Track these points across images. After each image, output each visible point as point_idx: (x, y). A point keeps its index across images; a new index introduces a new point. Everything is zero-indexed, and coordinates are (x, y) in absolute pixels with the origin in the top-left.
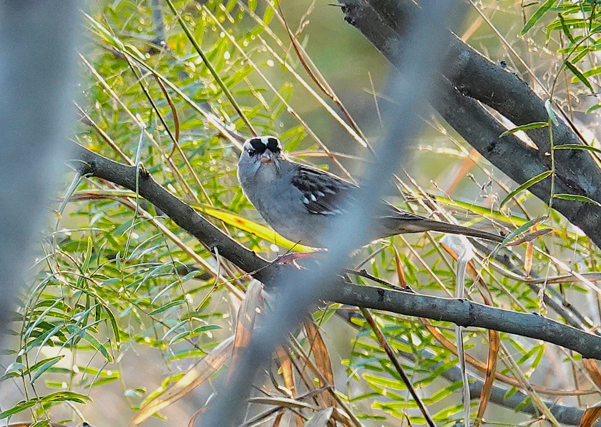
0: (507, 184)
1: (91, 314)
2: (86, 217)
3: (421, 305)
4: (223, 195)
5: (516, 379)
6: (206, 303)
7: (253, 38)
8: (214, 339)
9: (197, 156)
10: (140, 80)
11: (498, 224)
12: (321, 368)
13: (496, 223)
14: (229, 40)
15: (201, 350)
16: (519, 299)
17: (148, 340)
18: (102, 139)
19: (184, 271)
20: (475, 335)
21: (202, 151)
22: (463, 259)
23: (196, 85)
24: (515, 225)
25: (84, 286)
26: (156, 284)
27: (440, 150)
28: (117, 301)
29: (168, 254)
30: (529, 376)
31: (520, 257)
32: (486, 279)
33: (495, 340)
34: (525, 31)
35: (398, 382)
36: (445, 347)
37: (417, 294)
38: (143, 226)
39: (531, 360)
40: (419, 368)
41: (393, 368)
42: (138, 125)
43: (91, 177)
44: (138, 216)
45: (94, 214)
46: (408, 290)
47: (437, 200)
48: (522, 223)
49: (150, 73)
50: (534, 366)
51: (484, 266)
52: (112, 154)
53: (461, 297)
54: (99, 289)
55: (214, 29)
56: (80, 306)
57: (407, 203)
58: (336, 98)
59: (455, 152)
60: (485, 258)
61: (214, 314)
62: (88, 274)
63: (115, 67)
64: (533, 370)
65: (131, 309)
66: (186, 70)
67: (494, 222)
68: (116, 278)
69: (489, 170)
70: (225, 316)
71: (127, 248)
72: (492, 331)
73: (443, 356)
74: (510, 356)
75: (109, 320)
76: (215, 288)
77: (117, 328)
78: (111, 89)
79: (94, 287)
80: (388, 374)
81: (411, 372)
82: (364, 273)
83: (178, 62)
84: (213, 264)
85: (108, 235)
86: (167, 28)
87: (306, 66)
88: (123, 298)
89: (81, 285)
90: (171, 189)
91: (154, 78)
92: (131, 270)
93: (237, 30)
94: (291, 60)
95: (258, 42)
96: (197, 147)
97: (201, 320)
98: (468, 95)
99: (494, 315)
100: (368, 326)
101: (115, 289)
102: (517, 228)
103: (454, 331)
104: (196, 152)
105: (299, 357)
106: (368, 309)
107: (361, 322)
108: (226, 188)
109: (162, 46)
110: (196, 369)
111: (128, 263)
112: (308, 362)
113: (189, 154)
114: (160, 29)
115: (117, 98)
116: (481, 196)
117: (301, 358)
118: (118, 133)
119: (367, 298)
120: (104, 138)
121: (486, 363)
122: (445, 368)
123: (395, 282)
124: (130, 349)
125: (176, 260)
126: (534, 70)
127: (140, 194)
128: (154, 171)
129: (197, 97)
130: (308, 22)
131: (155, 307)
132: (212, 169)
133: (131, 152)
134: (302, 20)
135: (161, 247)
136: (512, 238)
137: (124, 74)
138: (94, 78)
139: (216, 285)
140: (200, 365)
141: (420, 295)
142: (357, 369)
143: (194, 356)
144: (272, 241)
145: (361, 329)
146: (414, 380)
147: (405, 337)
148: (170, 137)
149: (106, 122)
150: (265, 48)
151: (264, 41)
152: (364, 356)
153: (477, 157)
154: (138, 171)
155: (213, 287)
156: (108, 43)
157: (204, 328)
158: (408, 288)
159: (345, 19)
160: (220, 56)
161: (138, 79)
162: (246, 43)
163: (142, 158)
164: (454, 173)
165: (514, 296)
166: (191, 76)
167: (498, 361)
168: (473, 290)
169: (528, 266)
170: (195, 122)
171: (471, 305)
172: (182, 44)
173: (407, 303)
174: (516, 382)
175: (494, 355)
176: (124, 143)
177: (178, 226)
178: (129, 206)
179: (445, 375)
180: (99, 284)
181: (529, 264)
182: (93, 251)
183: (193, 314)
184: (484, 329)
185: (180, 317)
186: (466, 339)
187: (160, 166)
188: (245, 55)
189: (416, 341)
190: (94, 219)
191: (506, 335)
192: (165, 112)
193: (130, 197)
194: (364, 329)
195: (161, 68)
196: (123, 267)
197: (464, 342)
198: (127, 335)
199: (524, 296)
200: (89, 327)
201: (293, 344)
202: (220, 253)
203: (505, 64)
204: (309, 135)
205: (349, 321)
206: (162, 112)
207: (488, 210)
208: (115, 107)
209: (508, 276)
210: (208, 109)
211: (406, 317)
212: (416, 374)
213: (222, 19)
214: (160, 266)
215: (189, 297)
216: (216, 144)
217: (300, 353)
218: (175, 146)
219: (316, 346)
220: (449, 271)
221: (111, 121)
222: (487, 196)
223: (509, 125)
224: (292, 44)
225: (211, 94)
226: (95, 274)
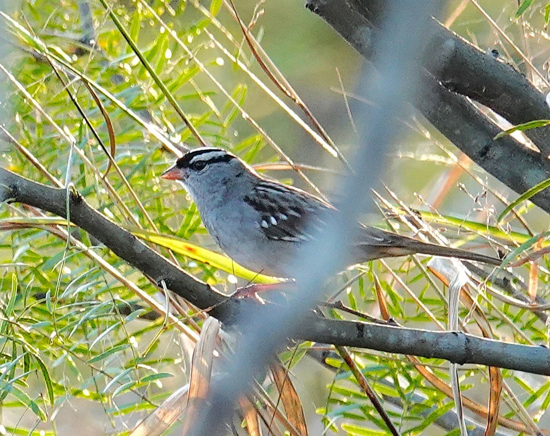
0: (504, 194)
1: (19, 364)
2: (9, 250)
3: (408, 341)
4: (169, 219)
5: (523, 423)
6: (154, 346)
7: (198, 32)
8: (164, 389)
9: (136, 175)
10: (67, 86)
11: (496, 242)
12: (293, 419)
13: (493, 240)
14: (170, 36)
15: (149, 402)
16: (523, 329)
17: (86, 392)
18: (24, 158)
19: (126, 311)
20: (472, 374)
21: (143, 168)
22: (455, 285)
23: (133, 90)
24: (515, 242)
25: (9, 331)
26: (94, 327)
27: (424, 158)
28: (49, 348)
29: (107, 290)
30: (538, 420)
31: (523, 281)
32: (483, 307)
33: (497, 379)
34: (519, 13)
35: (384, 432)
36: (437, 389)
37: (403, 327)
38: (76, 259)
39: (539, 402)
40: (408, 414)
41: (378, 416)
42: (66, 139)
43: (13, 203)
44: (71, 248)
45: (17, 247)
46: (392, 323)
47: (423, 216)
48: (524, 240)
49: (78, 78)
50: (543, 407)
51: (480, 292)
52: (37, 175)
53: (454, 329)
54: (26, 334)
55: (152, 24)
56: (5, 355)
57: (387, 221)
58: (299, 100)
59: (443, 159)
60: (481, 283)
61: (164, 360)
62: (13, 318)
63: (36, 72)
64: (543, 412)
65: (66, 357)
66: (121, 73)
67: (491, 239)
68: (47, 322)
69: (482, 178)
70: (177, 361)
71: (58, 285)
72: (493, 369)
73: (436, 400)
74: (515, 397)
75: (40, 370)
76: (163, 328)
77: (49, 380)
78: (33, 98)
79: (20, 332)
80: (371, 423)
81: (399, 420)
82: (339, 306)
83: (110, 64)
84: (161, 300)
85: (35, 271)
86: (96, 24)
87: (262, 64)
88: (56, 345)
89: (6, 330)
90: (108, 215)
91: (83, 83)
92: (63, 310)
93: (179, 23)
94: (244, 56)
95: (204, 36)
96: (137, 163)
97: (148, 367)
98: (455, 91)
99: (494, 349)
100: (346, 367)
101: (46, 334)
102: (519, 246)
103: (448, 369)
104: (137, 168)
105: (265, 407)
106: (345, 347)
107: (338, 363)
108: (173, 210)
109: (92, 46)
110: (144, 425)
111: (60, 303)
112: (276, 412)
113: (128, 172)
114: (89, 25)
115: (40, 108)
116: (474, 209)
117: (268, 408)
118: (44, 149)
119: (344, 335)
120: (27, 156)
121: (487, 408)
122: (439, 413)
123: (376, 314)
124: (66, 405)
125: (117, 297)
126: (532, 58)
127: (71, 220)
128: (87, 194)
129: (135, 105)
130: (262, 12)
131: (93, 353)
132: (155, 188)
133: (59, 172)
134: (255, 10)
135: (100, 282)
136: (513, 257)
137: (47, 80)
138: (12, 86)
139: (165, 325)
140: (149, 420)
141: (406, 328)
142: (335, 419)
143: (142, 410)
144: (228, 271)
145: (338, 371)
146: (403, 430)
147: (390, 379)
148: (104, 152)
149: (29, 138)
150: (213, 43)
151: (211, 36)
152: (342, 402)
153: (467, 163)
154: (68, 194)
155: (162, 328)
156: (27, 45)
157: (153, 377)
158: (391, 320)
159: (306, 6)
160: (160, 56)
161: (64, 85)
162: (190, 39)
163: (72, 179)
164: (441, 183)
165: (517, 326)
166: (127, 80)
167: (501, 403)
168: (468, 321)
169: (533, 290)
170: (134, 134)
171: (467, 339)
172: (115, 43)
173: (392, 339)
174: (523, 427)
175: (496, 396)
176: (51, 160)
177: (118, 258)
178: (59, 236)
179: (440, 423)
180: (27, 329)
181: (534, 288)
182: (19, 290)
183: (139, 360)
184: (483, 366)
185: (123, 365)
186: (462, 379)
187: (93, 186)
188: (189, 53)
189: (404, 383)
190: (18, 252)
191: (509, 372)
192: (97, 123)
193: (60, 225)
194: (342, 372)
195: (90, 72)
196: (54, 308)
197: (459, 382)
198: (62, 388)
199: (529, 326)
200: (17, 380)
201: (257, 391)
202: (168, 287)
203: (497, 53)
204: (268, 144)
205: (323, 362)
206: (94, 123)
207: (483, 226)
208: (38, 120)
209: (508, 303)
210: (149, 118)
211: (390, 355)
212: (404, 422)
213: (161, 11)
214: (99, 305)
215: (133, 340)
216: (158, 159)
217: (267, 402)
218: (111, 163)
219: (286, 393)
220: (440, 299)
221: (34, 136)
222: (481, 209)
223: (503, 124)
224: (244, 37)
225: (152, 99)
226: (22, 317)
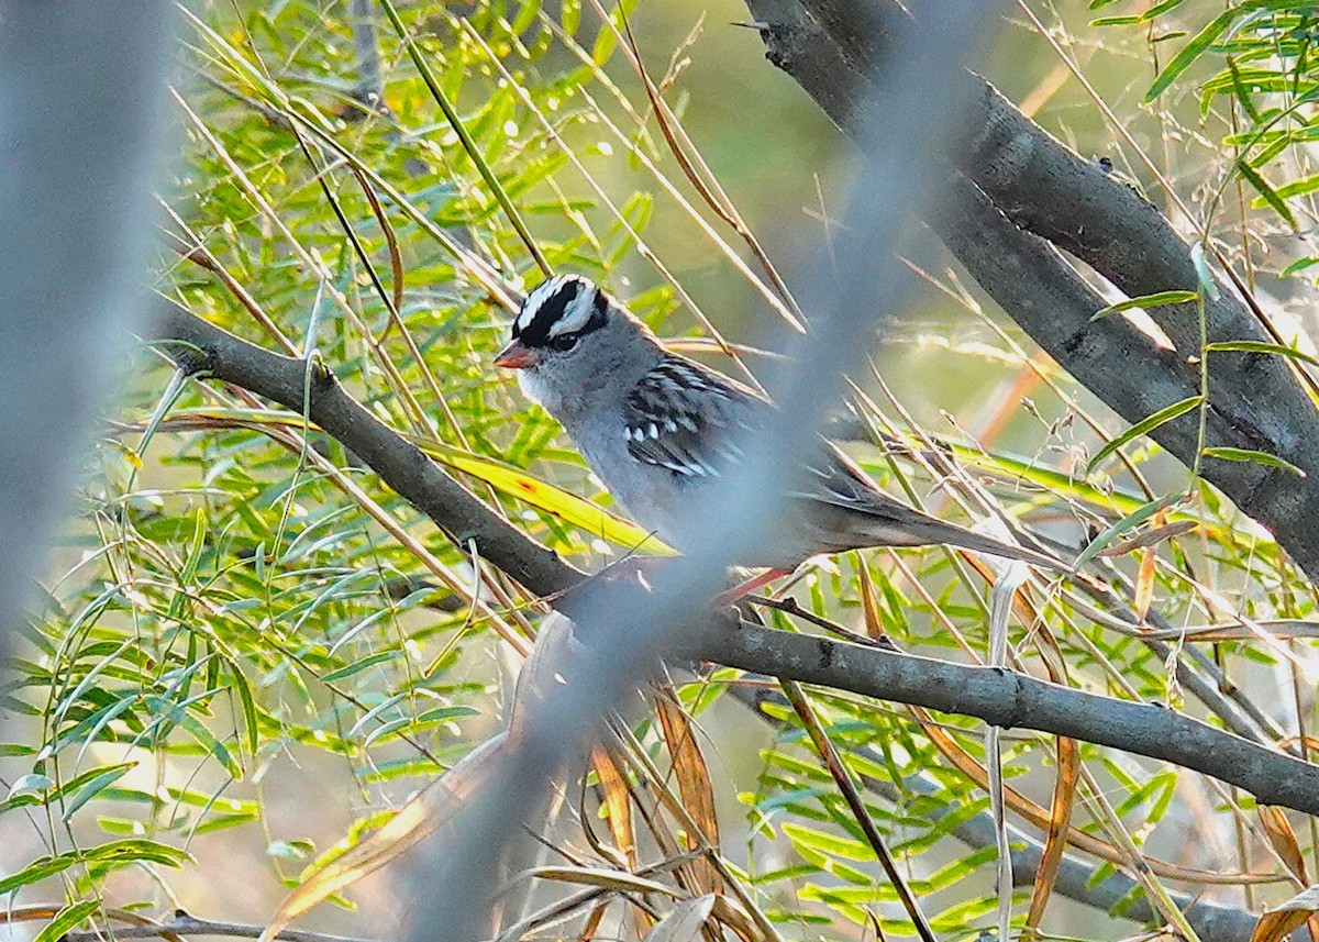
0: (1112, 424)
1: (199, 673)
2: (197, 469)
3: (912, 678)
4: (494, 430)
5: (1114, 845)
6: (451, 659)
7: (570, 92)
8: (463, 740)
9: (440, 344)
10: (322, 173)
11: (1084, 509)
12: (693, 808)
13: (1079, 506)
14: (516, 95)
15: (434, 760)
16: (1124, 672)
17: (320, 735)
18: (237, 301)
19: (401, 590)
20: (1027, 748)
21: (451, 332)
22: (1005, 584)
23: (443, 190)
24: (1120, 513)
25: (185, 614)
26: (342, 617)
27: (966, 348)
28: (258, 649)
29: (371, 552)
30: (1143, 841)
31: (1130, 583)
32: (1055, 628)
33: (1069, 759)
34: (1154, 92)
35: (860, 844)
36: (961, 772)
37: (904, 654)
38: (319, 493)
39: (1148, 806)
40: (905, 814)
41: (850, 814)
42: (313, 271)
43: (210, 381)
44: (307, 467)
45: (212, 461)
46: (884, 645)
47: (955, 453)
48: (1131, 509)
49: (343, 160)
50: (1153, 818)
51: (1050, 598)
52: (258, 332)
53: (999, 663)
54: (218, 622)
55: (486, 71)
56: (174, 656)
57: (888, 458)
58: (743, 228)
59: (1000, 353)
60: (1053, 582)
61: (465, 686)
62: (194, 588)
63: (269, 146)
64: (1151, 827)
65: (287, 669)
66: (423, 156)
67: (1076, 504)
68: (255, 598)
69: (1072, 394)
70: (490, 689)
71: (280, 534)
72: (1063, 740)
73: (957, 792)
74: (1101, 794)
75: (236, 690)
76: (467, 627)
77: (252, 706)
78: (259, 192)
79: (207, 618)
80: (836, 826)
81: (887, 824)
82: (789, 606)
83: (404, 139)
84: (467, 575)
85: (241, 508)
86: (385, 66)
87: (680, 158)
88: (269, 644)
89: (178, 610)
90: (382, 414)
91: (351, 171)
92: (288, 583)
93: (535, 72)
94: (649, 141)
95: (577, 100)
96: (442, 324)
97: (435, 695)
98: (1027, 228)
99: (1069, 703)
100: (797, 722)
101: (253, 623)
102: (1124, 518)
103: (983, 736)
104: (440, 333)
105: (644, 784)
106: (797, 683)
107: (783, 712)
108: (501, 414)
109: (370, 103)
110: (422, 801)
111: (284, 569)
112: (665, 796)
113: (423, 338)
114: (370, 66)
115: (271, 212)
116: (1049, 447)
117: (650, 787)
118: (273, 288)
119: (795, 660)
120: (241, 297)
121: (1049, 810)
122: (962, 816)
123: (861, 630)
124: (282, 754)
125: (387, 564)
126: (1174, 180)
127: (312, 418)
128: (346, 373)
129: (445, 217)
130: (687, 61)
131: (338, 665)
132: (471, 371)
133: (299, 330)
134: (675, 57)
135: (357, 534)
136: (1111, 538)
137: (286, 161)
138: (219, 169)
139: (469, 621)
140: (430, 794)
141: (910, 655)
142: (771, 814)
143: (421, 774)
144: (592, 529)
145: (783, 726)
146: (894, 842)
147: (875, 748)
148: (382, 300)
149: (247, 263)
150: (592, 115)
151: (590, 100)
152: (786, 785)
153: (1047, 366)
154: (309, 368)
155: (464, 626)
156: (254, 94)
157: (442, 713)
158: (884, 639)
159: (767, 56)
160: (498, 130)
161: (317, 173)
162: (553, 103)
163: (320, 344)
164: (998, 400)
165: (1115, 667)
166: (433, 170)
167: (1076, 803)
168: (1024, 650)
169: (1144, 600)
170: (441, 270)
171: (1019, 682)
172: (415, 102)
173: (882, 674)
174: (1113, 851)
175: (1067, 791)
176: (283, 309)
177: (394, 493)
178: (288, 446)
179: (962, 834)
180: (219, 611)
181: (1144, 597)
182: (208, 541)
183: (415, 683)
184: (1048, 736)
185: (391, 689)
186: (1008, 757)
187: (358, 360)
188: (549, 127)
189: (901, 756)
190: (213, 473)
191: (1096, 749)
192: (374, 245)
193: (292, 426)
194: (789, 728)
195: (368, 152)
196: (269, 577)
197: (1002, 763)
198: (276, 725)
199: (1136, 667)
200: (193, 702)
201: (634, 756)
202: (480, 552)
203: (1110, 164)
204: (684, 305)
205: (758, 710)
206: (367, 243)
207: (1064, 479)
208: (266, 232)
209: (1100, 623)
210: (468, 242)
211: (880, 704)
212: (898, 828)
213: (504, 49)
214: (351, 576)
215: (412, 646)
216: (481, 319)
217: (648, 775)
218: (393, 320)
219: (685, 760)
220: (977, 608)
221: (256, 260)
222: (1062, 448)
223: (1114, 296)
224: (651, 107)
225: (477, 209)
226: (209, 588)
